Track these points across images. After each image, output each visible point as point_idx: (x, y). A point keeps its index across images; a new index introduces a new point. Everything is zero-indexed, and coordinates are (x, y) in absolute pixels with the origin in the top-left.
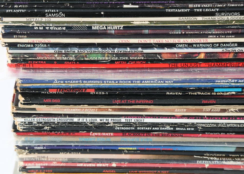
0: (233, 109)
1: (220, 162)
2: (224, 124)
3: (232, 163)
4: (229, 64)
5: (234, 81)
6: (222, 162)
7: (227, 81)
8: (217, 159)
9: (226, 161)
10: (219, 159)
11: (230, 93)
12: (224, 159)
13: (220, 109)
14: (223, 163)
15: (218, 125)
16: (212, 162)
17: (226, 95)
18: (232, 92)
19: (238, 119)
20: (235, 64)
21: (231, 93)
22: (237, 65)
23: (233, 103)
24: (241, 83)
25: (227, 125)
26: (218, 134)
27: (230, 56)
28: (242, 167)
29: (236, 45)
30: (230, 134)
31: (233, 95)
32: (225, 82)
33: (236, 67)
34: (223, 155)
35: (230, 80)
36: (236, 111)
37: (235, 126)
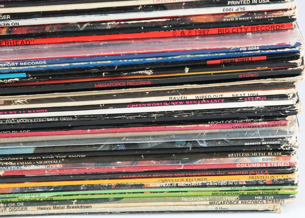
0: (20, 100)
1: (18, 168)
2: (13, 119)
3: (33, 167)
4: (4, 42)
5: (14, 64)
6: (21, 167)
7: (4, 64)
8: (14, 164)
9: (25, 165)
10: (16, 163)
11: (11, 79)
12: (22, 163)
13: (3, 101)
14: (22, 169)
15: (5, 121)
16: (7, 168)
17: (8, 83)
18: (15, 78)
19: (30, 113)
20: (12, 42)
21: (13, 80)
22: (15, 44)
23: (19, 92)
24: (24, 66)
25: (16, 121)
26: (8, 133)
27: (2, 31)
28: (46, 172)
29: (8, 17)
30: (24, 131)
31: (16, 82)
32: (3, 66)
33: (14, 45)
34: (20, 159)
35: (9, 63)
36: (24, 103)
37: (27, 121)
